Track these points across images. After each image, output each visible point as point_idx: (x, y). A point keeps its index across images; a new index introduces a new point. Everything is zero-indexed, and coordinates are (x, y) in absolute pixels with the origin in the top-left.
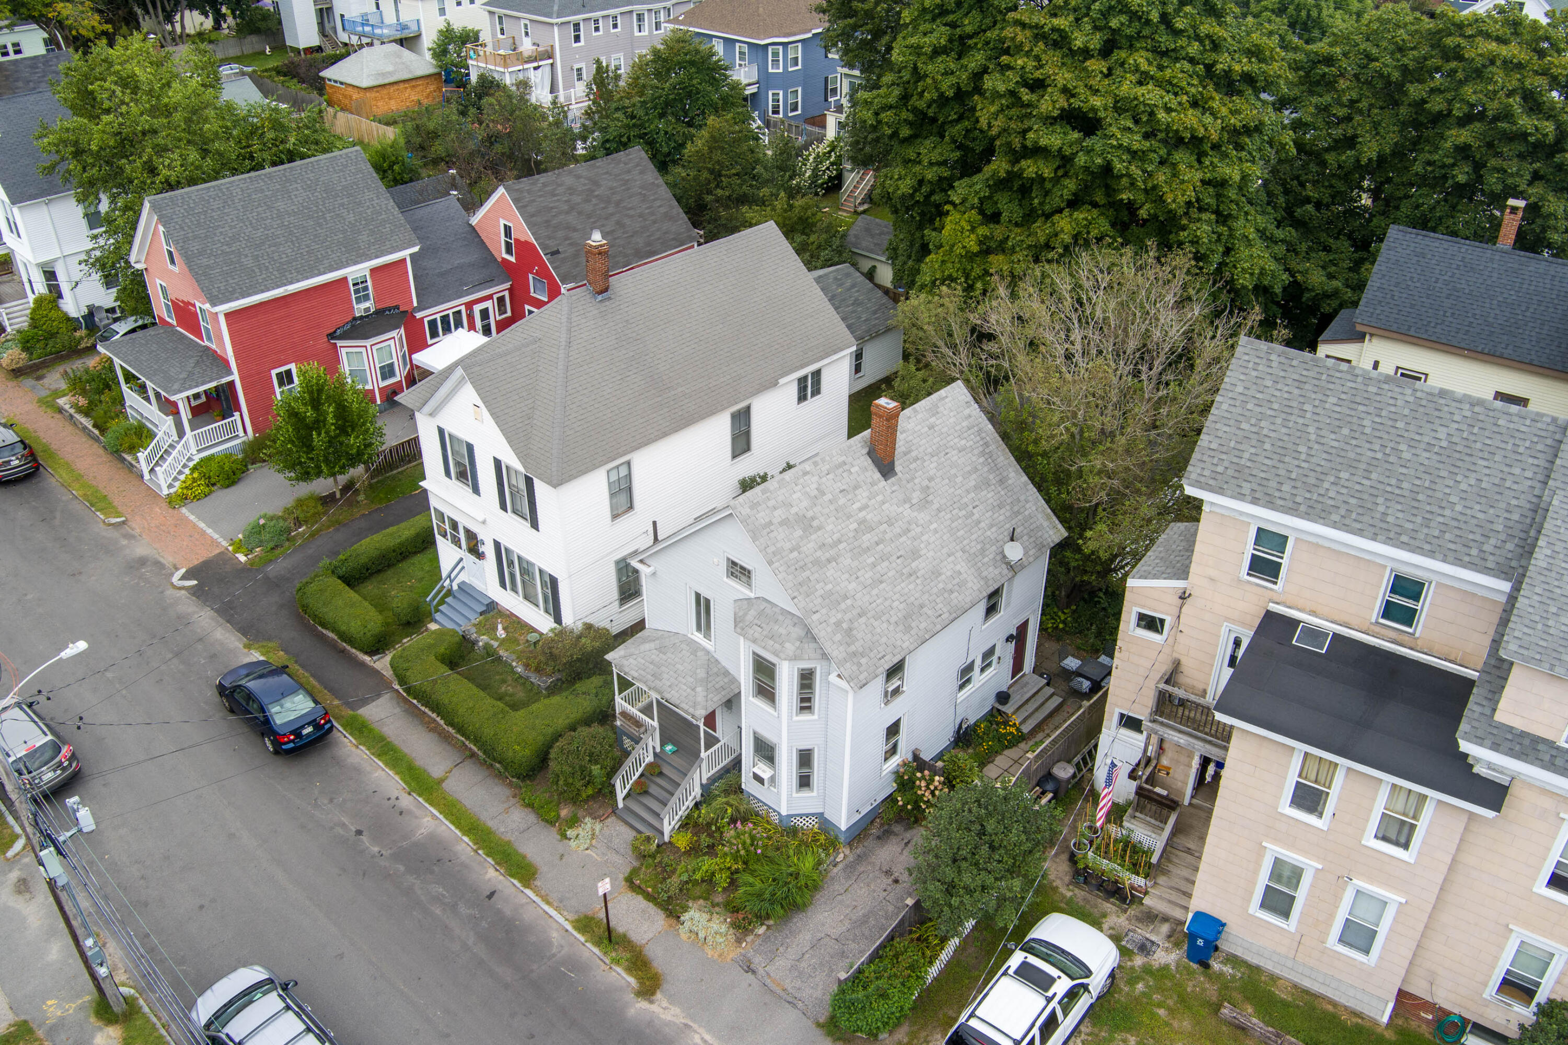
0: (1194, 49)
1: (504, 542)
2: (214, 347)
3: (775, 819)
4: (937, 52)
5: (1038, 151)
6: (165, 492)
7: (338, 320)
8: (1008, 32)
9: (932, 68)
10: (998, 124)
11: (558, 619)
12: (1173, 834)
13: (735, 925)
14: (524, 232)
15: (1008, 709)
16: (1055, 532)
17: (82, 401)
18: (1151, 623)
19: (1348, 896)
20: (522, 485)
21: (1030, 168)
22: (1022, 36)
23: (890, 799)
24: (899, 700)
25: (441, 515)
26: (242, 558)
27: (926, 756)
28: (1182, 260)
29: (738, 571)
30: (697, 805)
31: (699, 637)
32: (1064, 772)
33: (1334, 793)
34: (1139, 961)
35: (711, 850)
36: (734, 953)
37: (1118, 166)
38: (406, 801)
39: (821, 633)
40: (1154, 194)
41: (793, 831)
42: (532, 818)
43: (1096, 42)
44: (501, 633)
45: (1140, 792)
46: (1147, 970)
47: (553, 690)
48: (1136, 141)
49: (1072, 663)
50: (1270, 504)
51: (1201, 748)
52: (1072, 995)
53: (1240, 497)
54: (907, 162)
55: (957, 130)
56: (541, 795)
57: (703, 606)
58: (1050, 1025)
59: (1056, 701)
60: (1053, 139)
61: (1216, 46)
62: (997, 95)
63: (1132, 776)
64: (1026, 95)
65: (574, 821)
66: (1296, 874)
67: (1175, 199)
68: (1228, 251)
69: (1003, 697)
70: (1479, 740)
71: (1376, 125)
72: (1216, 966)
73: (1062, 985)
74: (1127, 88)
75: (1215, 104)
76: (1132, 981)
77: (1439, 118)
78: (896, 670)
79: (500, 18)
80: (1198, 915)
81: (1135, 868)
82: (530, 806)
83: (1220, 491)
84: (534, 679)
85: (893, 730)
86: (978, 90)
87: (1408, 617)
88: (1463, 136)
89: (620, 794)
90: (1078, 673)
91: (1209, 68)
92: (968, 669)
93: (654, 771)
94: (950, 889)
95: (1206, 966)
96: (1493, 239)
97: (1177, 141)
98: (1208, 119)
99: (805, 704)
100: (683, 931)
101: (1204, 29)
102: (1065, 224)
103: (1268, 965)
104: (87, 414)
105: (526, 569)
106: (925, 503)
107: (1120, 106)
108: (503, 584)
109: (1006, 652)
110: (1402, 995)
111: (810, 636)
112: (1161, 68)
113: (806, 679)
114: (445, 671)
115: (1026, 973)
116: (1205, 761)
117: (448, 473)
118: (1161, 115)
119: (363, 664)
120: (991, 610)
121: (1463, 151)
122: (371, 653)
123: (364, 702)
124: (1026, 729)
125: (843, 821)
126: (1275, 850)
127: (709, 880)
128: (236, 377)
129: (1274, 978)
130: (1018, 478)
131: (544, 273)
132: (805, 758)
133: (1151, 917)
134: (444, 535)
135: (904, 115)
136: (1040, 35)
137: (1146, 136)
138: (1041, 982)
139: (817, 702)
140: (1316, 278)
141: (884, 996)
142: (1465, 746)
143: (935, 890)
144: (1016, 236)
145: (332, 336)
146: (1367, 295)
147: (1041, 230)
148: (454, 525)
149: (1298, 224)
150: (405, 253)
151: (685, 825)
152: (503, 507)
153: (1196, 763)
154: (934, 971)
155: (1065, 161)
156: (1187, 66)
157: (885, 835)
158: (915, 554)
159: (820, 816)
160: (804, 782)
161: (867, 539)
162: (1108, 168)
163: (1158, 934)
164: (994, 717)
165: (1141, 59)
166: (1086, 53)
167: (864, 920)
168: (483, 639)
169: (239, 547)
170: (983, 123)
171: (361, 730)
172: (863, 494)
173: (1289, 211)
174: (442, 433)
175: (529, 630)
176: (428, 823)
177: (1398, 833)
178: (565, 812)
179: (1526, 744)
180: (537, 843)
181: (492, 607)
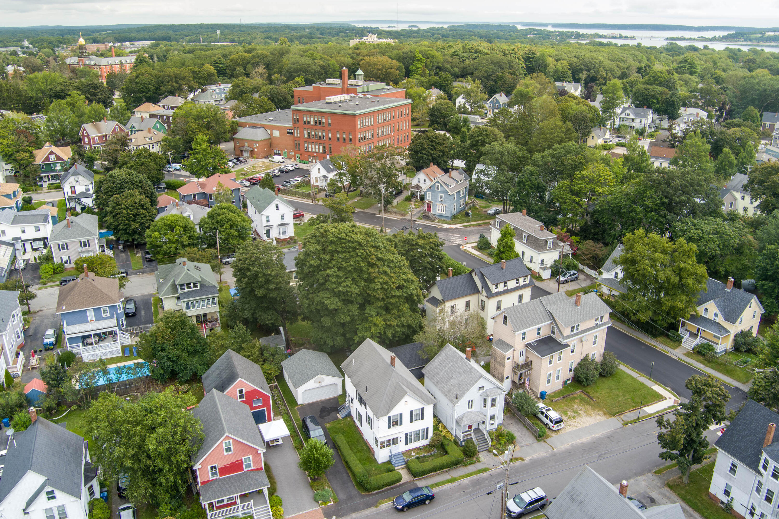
1: (409, 431)
2: (252, 468)
3: (494, 430)
11: (427, 438)
13: (513, 444)
14: (250, 387)
18: (509, 358)
19: (556, 373)
20: (420, 411)
21: (393, 301)
25: (383, 442)
26: (332, 503)
29: (482, 388)
31: (470, 410)
33: (553, 359)
36: (518, 447)
38: (456, 483)
42: (472, 465)
44: (413, 454)
56: (467, 461)
57: (470, 403)
65: (478, 459)
66: (550, 375)
70: (562, 341)
80: (541, 392)
82: (468, 465)
84: (433, 453)
87: (540, 333)
89: (477, 447)
95: (545, 399)
105: (417, 433)
108: (407, 444)
110: (563, 382)
117: (389, 428)
119: (401, 485)
122: (398, 481)
126: (548, 374)
128: (265, 472)
129: (550, 394)
131: (261, 396)
134: (384, 447)
139: (498, 401)
148: (388, 441)
151: (492, 442)
152: (411, 421)
159: (498, 424)
169: (323, 503)
171: (429, 487)
174: (389, 418)
175: (419, 448)
176: (466, 481)
177: (560, 359)
178: (475, 459)
179: (568, 337)
180: (479, 466)
181: (404, 453)
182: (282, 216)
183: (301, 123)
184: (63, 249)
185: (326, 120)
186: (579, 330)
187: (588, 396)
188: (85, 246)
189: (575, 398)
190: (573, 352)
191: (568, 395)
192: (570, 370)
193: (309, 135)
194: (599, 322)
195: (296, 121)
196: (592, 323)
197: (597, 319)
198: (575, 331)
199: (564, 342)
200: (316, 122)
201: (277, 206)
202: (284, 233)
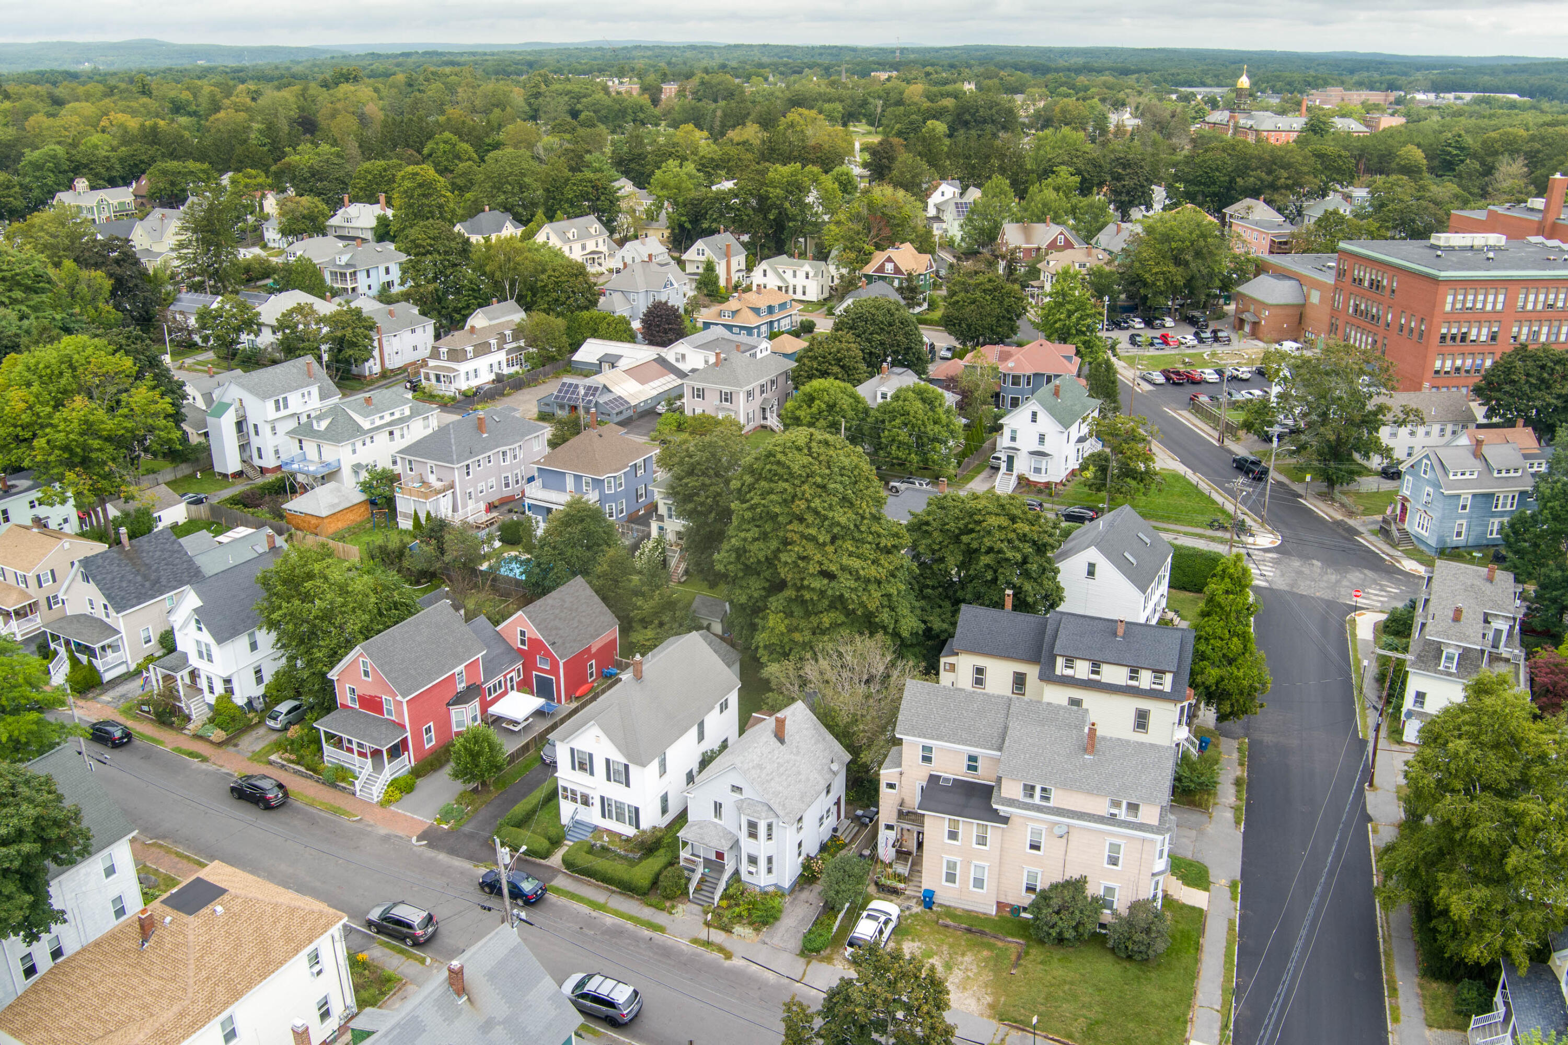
0: (870, 538)
1: (606, 795)
2: (393, 718)
3: (758, 889)
4: (755, 540)
5: (808, 588)
6: (376, 800)
7: (450, 696)
8: (789, 535)
9: (754, 547)
10: (790, 576)
11: (638, 827)
12: (912, 865)
13: (755, 930)
14: (534, 632)
15: (838, 834)
16: (848, 757)
17: (293, 757)
18: (891, 786)
19: (972, 868)
20: (622, 769)
21: (806, 595)
22: (796, 537)
23: (801, 875)
24: (802, 831)
25: (565, 789)
26: (446, 827)
27: (812, 855)
28: (880, 636)
29: (736, 789)
30: (725, 890)
31: (716, 820)
32: (867, 852)
33: (960, 831)
34: (907, 913)
35: (737, 905)
36: (757, 939)
37: (847, 595)
38: (594, 914)
39: (774, 807)
40: (862, 605)
41: (766, 893)
42: (653, 910)
43: (828, 539)
44: (606, 838)
45: (897, 851)
46: (911, 915)
47: (641, 859)
48: (853, 584)
49: (860, 812)
50: (925, 737)
51: (915, 829)
52: (886, 923)
53: (914, 736)
54: (741, 587)
55: (767, 574)
56: (654, 900)
57: (718, 807)
58: (881, 932)
59: (856, 829)
60: (817, 584)
61: (879, 536)
62: (786, 563)
63: (893, 846)
64: (802, 564)
65: (673, 907)
66: (955, 863)
67: (872, 607)
68: (896, 621)
69: (835, 830)
70: (998, 803)
71: (952, 552)
72: (934, 908)
73: (883, 919)
74: (845, 561)
75: (882, 562)
76: (906, 919)
77: (976, 551)
78: (800, 819)
79: (410, 462)
80: (925, 890)
81: (900, 881)
82: (651, 905)
83: (907, 735)
84: (631, 855)
85: (800, 845)
86: (776, 557)
87: (974, 768)
88: (985, 560)
89: (691, 891)
90: (863, 816)
91: (878, 545)
92: (822, 818)
93: (702, 881)
94: (837, 892)
95: (931, 908)
96: (1003, 607)
97: (868, 581)
98: (881, 570)
99: (769, 836)
100: (735, 936)
101: (873, 529)
102: (826, 620)
103: (953, 904)
104: (298, 764)
105: (619, 806)
106: (798, 753)
107: (843, 568)
108: (604, 816)
109: (834, 809)
110: (998, 903)
111: (770, 808)
112: (857, 548)
113: (770, 826)
114: (591, 857)
115: (869, 916)
116: (919, 833)
117: (574, 768)
118: (861, 572)
119: (540, 865)
120: (828, 792)
121: (988, 566)
122: (544, 858)
123: (551, 880)
124: (847, 841)
125: (787, 884)
126: (946, 857)
127: (740, 916)
128: (409, 734)
129: (956, 908)
130: (830, 737)
131: (548, 654)
132: (770, 860)
133: (909, 898)
134: (566, 797)
135: (740, 566)
136: (803, 536)
137: (856, 580)
138: (876, 919)
139: (774, 835)
140: (937, 625)
141: (821, 935)
142: (995, 806)
143: (832, 893)
144: (803, 624)
145: (448, 704)
146: (959, 630)
147: (814, 620)
148: (573, 792)
149: (924, 598)
150: (479, 655)
151: (721, 899)
152: (609, 779)
153: (915, 835)
154: (834, 930)
155: (822, 593)
156: (868, 546)
157: (802, 889)
158: (799, 773)
159: (776, 885)
160: (770, 871)
161: (782, 770)
162: (842, 596)
163: (913, 903)
164: (834, 838)
165: (849, 545)
166: (824, 544)
167: (803, 919)
168: (599, 843)
169: (441, 820)
170: (782, 575)
171: (557, 891)
172: (776, 752)
173: (921, 591)
174: (572, 750)
175: (620, 835)
176: (609, 920)
177: (982, 841)
178: (668, 904)
179: (1011, 802)
180: (660, 918)
181: (596, 828)
182: (1042, 438)
183: (1348, 279)
184: (699, 396)
185: (1391, 281)
186: (1051, 804)
187: (1019, 957)
188: (726, 400)
189: (990, 947)
190: (1035, 847)
191: (982, 933)
192: (1030, 889)
193: (1356, 307)
194: (1122, 813)
195: (1341, 273)
196: (1101, 806)
197: (1116, 804)
198: (1037, 799)
199: (1003, 809)
200: (1372, 283)
201: (1034, 414)
202: (1037, 470)
